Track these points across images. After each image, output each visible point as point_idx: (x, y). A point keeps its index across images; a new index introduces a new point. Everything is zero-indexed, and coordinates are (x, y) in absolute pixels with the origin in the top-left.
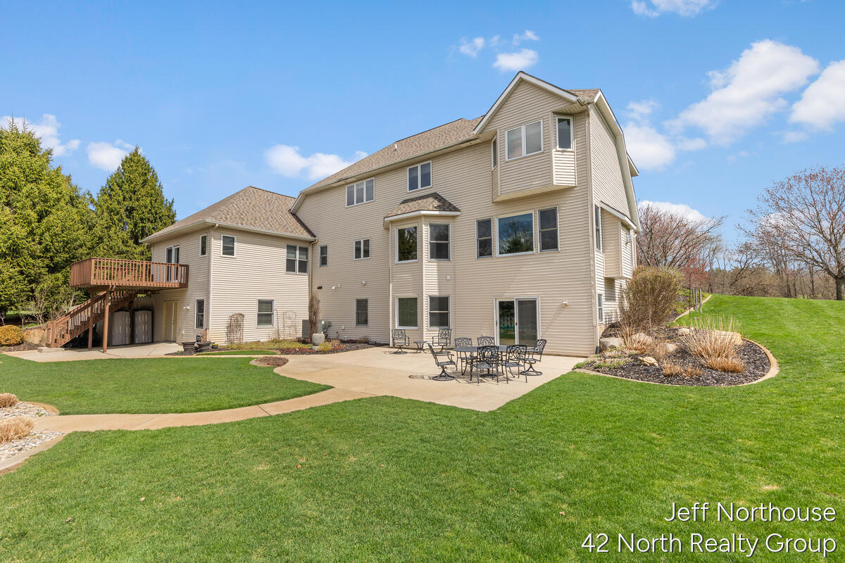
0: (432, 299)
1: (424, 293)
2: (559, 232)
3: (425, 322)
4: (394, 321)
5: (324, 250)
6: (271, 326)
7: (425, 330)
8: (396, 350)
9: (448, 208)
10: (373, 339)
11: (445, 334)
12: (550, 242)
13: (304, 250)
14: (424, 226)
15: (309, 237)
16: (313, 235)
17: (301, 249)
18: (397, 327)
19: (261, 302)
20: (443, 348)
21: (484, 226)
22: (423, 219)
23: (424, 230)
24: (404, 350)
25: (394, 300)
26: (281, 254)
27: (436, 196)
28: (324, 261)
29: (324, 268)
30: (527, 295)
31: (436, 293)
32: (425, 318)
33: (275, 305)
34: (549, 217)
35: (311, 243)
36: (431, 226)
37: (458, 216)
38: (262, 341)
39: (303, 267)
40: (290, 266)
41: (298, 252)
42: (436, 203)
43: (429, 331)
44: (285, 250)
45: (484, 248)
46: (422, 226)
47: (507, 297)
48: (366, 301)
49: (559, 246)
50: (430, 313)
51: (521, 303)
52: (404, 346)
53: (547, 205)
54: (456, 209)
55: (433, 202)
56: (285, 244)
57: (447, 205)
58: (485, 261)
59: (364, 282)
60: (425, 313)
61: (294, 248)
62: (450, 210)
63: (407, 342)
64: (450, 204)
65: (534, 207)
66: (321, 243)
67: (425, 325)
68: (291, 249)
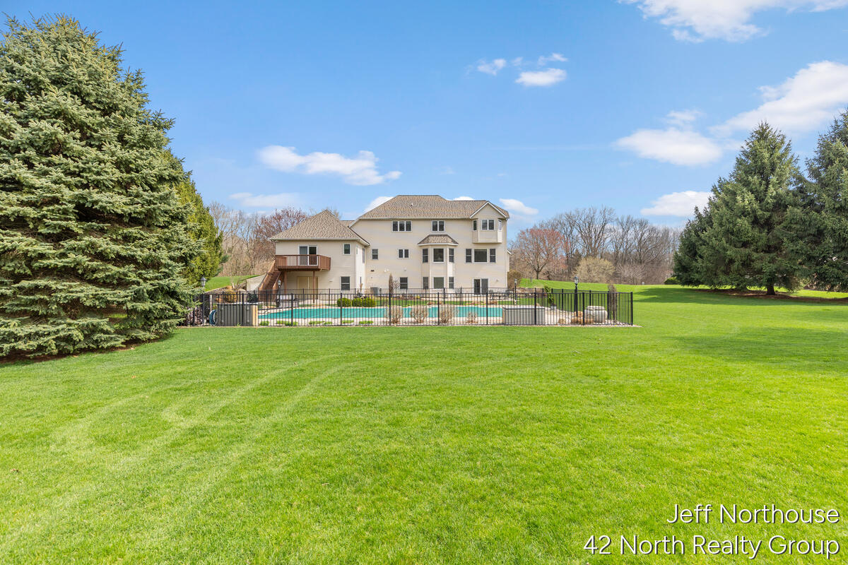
0: (450, 278)
1: (448, 275)
3: (448, 287)
4: (431, 287)
5: (375, 251)
12: (493, 260)
21: (469, 251)
22: (447, 246)
25: (431, 278)
27: (447, 236)
28: (375, 257)
29: (376, 261)
30: (485, 277)
31: (451, 276)
34: (493, 251)
37: (458, 246)
45: (468, 260)
47: (477, 278)
48: (406, 278)
50: (449, 283)
51: (482, 280)
53: (493, 247)
54: (457, 243)
58: (469, 264)
59: (405, 269)
62: (455, 243)
64: (454, 240)
65: (488, 247)
66: (373, 247)
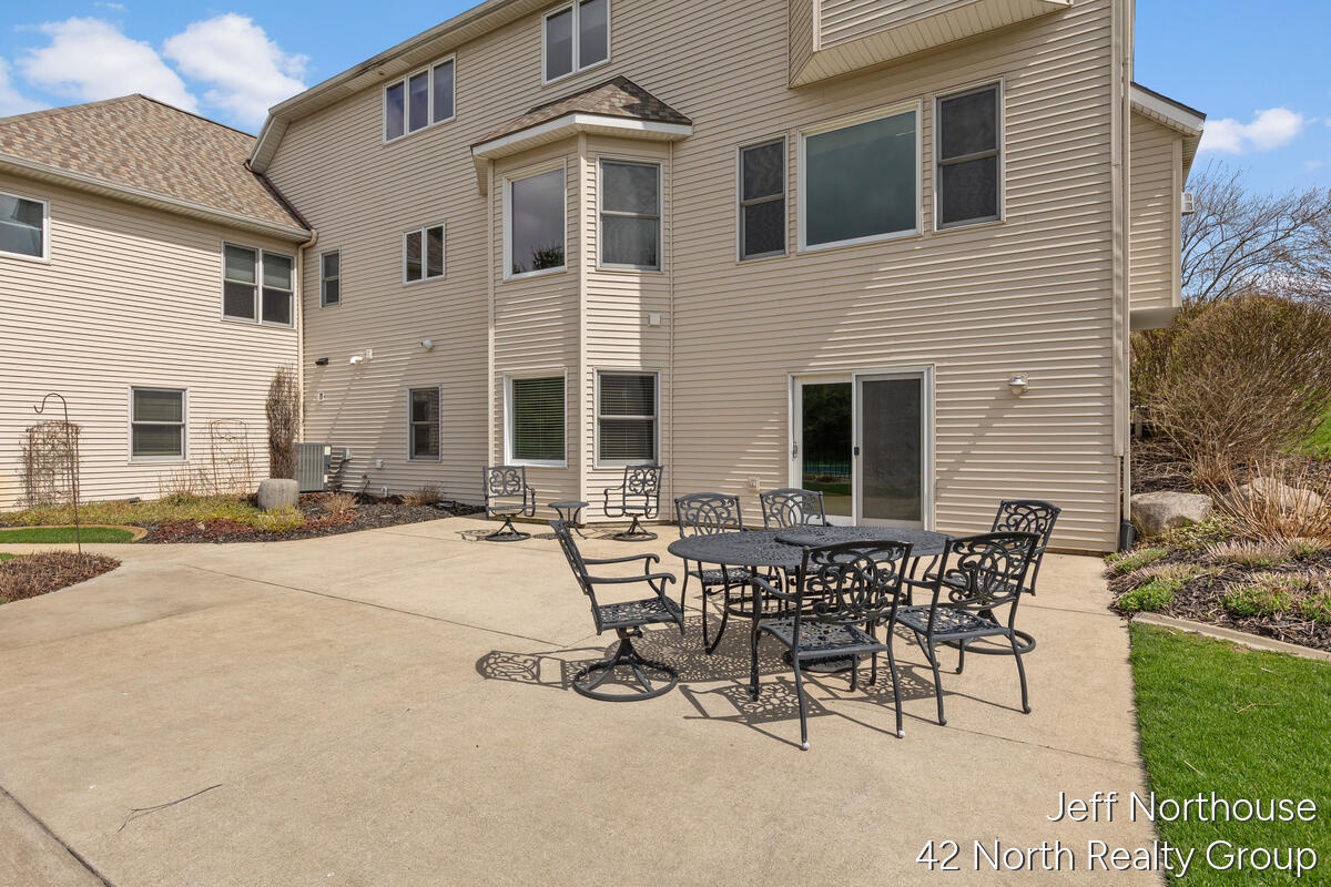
1: (584, 362)
2: (1004, 161)
3: (584, 448)
4: (500, 446)
5: (332, 261)
6: (178, 459)
7: (584, 469)
8: (497, 526)
9: (656, 113)
10: (451, 493)
11: (644, 482)
12: (973, 197)
13: (279, 264)
14: (583, 162)
15: (293, 228)
16: (307, 227)
17: (268, 258)
18: (509, 461)
19: (143, 396)
20: (635, 523)
21: (762, 166)
22: (582, 143)
23: (584, 176)
24: (519, 527)
25: (499, 386)
26: (209, 268)
27: (622, 83)
28: (332, 293)
29: (333, 310)
30: (890, 363)
32: (584, 434)
33: (189, 404)
35: (300, 245)
36: (607, 164)
37: (684, 139)
38: (144, 498)
39: (277, 309)
40: (237, 301)
41: (260, 266)
42: (623, 97)
43: (595, 471)
44: (221, 258)
45: (762, 233)
46: (578, 166)
47: (829, 371)
48: (434, 393)
49: (1004, 206)
50: (603, 423)
51: (873, 388)
52: (522, 516)
53: (965, 78)
54: (679, 119)
55: (613, 95)
56: (220, 239)
57: (654, 107)
58: (766, 266)
59: (427, 342)
60: (584, 420)
61: (251, 254)
62: (663, 120)
63: (529, 503)
64: (663, 106)
65: (921, 90)
66: (326, 246)
67: (584, 455)
68: (238, 255)
